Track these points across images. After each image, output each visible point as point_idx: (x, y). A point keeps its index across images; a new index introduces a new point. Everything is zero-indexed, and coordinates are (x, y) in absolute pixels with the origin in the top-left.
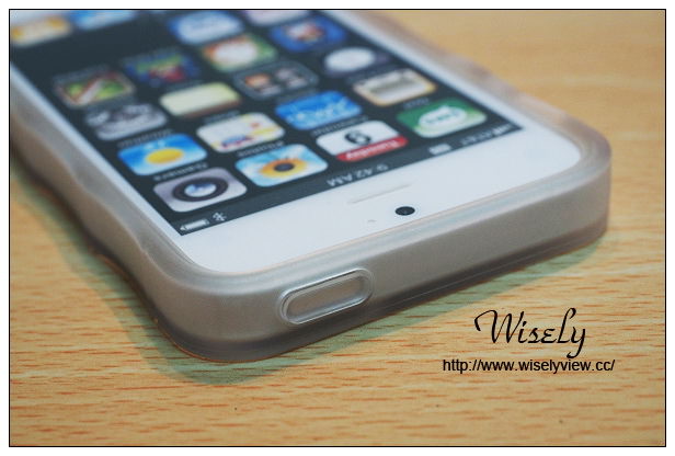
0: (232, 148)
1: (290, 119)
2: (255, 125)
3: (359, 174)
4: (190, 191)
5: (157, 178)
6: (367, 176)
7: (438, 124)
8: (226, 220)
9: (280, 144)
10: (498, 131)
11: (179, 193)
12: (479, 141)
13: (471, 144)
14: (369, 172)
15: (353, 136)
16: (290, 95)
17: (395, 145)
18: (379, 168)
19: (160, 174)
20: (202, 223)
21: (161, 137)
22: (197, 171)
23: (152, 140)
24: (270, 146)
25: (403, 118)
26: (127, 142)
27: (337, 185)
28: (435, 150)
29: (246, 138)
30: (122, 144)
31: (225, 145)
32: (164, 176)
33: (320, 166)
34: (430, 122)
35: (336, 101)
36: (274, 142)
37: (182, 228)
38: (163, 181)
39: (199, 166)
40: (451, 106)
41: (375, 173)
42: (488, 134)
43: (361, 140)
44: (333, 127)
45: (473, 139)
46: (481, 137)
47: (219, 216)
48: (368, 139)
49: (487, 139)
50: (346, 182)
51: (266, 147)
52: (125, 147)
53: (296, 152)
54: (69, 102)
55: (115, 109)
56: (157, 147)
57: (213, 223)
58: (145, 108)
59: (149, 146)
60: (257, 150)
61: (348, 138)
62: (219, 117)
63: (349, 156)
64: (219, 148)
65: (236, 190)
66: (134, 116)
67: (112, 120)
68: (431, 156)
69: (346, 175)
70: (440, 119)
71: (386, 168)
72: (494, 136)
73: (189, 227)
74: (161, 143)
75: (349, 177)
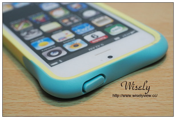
0: (61, 41)
1: (76, 32)
2: (67, 34)
3: (96, 47)
4: (52, 54)
5: (42, 51)
6: (99, 47)
7: (116, 31)
8: (63, 62)
9: (74, 39)
10: (132, 32)
11: (49, 55)
12: (127, 36)
13: (125, 37)
14: (99, 46)
15: (93, 36)
16: (75, 24)
17: (105, 38)
18: (102, 45)
19: (43, 49)
20: (56, 63)
21: (42, 39)
22: (53, 48)
23: (39, 39)
24: (71, 40)
25: (106, 30)
26: (33, 41)
27: (91, 50)
28: (116, 39)
29: (65, 38)
30: (32, 41)
31: (59, 40)
32: (44, 50)
33: (86, 45)
34: (113, 31)
35: (88, 26)
36: (72, 38)
37: (51, 65)
38: (44, 51)
39: (53, 47)
40: (118, 26)
41: (101, 46)
42: (129, 34)
43: (96, 37)
44: (88, 33)
45: (125, 35)
46: (128, 34)
47: (60, 61)
48: (98, 36)
49: (129, 35)
50: (93, 49)
51: (70, 40)
52: (32, 42)
53: (79, 41)
54: (16, 29)
55: (28, 31)
56: (41, 42)
57: (59, 63)
58: (36, 30)
59: (39, 41)
60: (68, 41)
61: (92, 36)
62: (57, 32)
63: (93, 42)
64: (58, 41)
65: (64, 53)
66: (34, 33)
67: (28, 34)
68: (115, 41)
69: (93, 47)
70: (116, 30)
71: (103, 45)
72: (131, 34)
73: (53, 64)
74: (42, 40)
75: (94, 48)
